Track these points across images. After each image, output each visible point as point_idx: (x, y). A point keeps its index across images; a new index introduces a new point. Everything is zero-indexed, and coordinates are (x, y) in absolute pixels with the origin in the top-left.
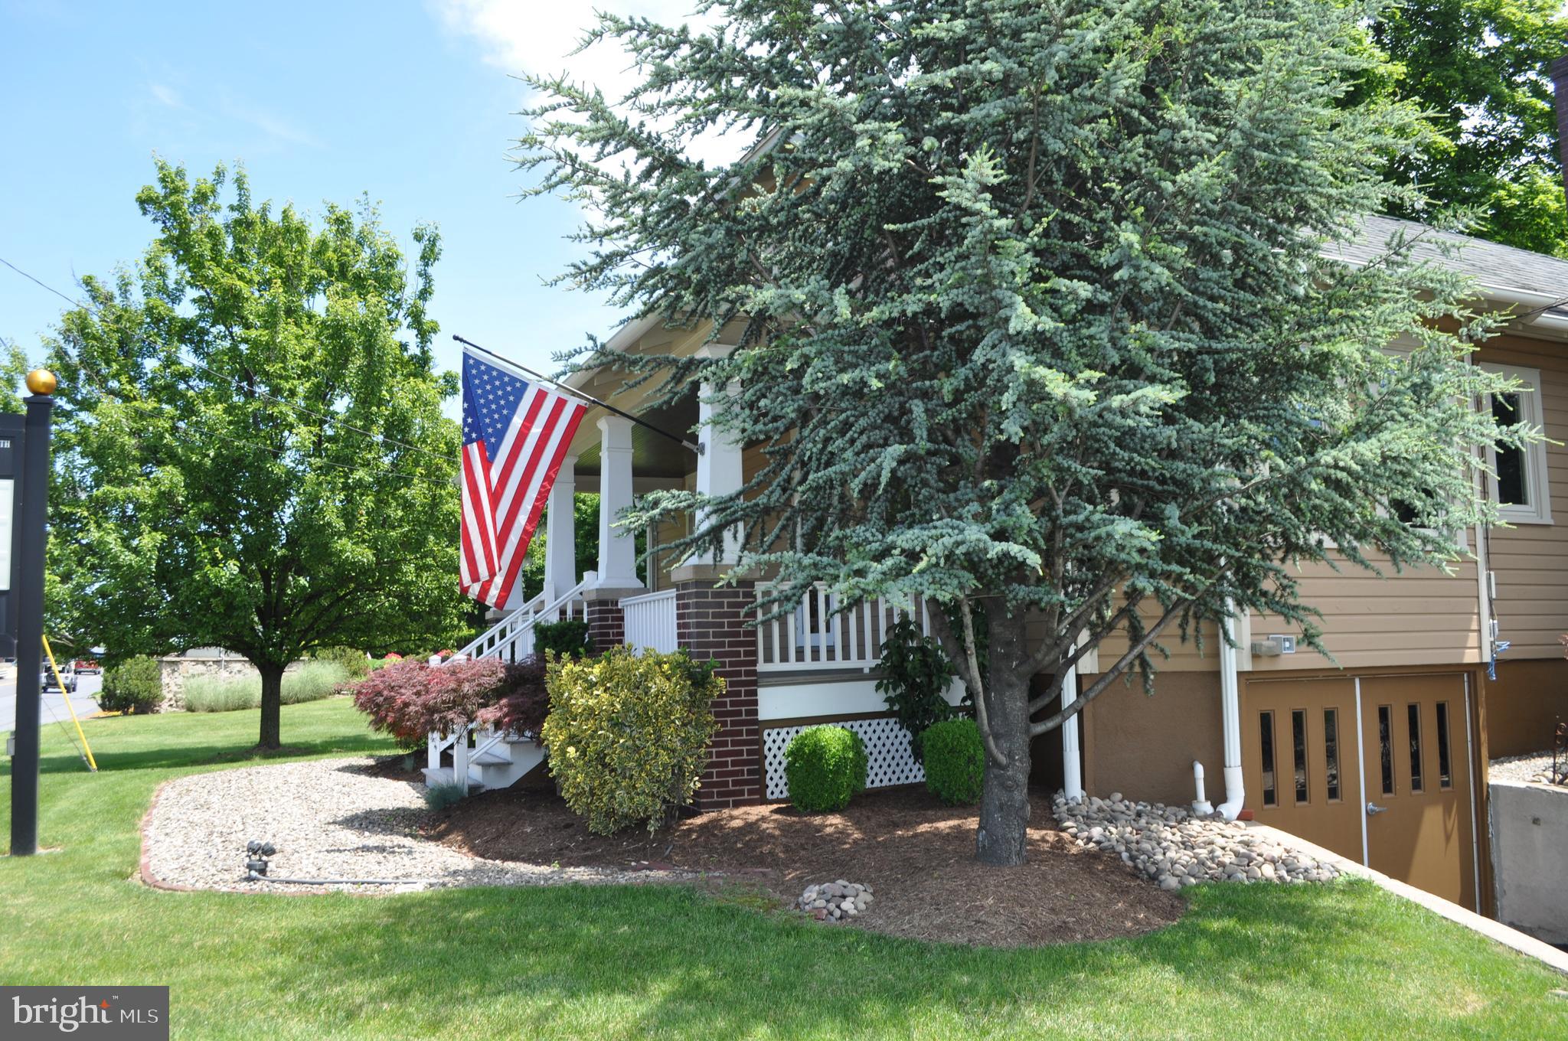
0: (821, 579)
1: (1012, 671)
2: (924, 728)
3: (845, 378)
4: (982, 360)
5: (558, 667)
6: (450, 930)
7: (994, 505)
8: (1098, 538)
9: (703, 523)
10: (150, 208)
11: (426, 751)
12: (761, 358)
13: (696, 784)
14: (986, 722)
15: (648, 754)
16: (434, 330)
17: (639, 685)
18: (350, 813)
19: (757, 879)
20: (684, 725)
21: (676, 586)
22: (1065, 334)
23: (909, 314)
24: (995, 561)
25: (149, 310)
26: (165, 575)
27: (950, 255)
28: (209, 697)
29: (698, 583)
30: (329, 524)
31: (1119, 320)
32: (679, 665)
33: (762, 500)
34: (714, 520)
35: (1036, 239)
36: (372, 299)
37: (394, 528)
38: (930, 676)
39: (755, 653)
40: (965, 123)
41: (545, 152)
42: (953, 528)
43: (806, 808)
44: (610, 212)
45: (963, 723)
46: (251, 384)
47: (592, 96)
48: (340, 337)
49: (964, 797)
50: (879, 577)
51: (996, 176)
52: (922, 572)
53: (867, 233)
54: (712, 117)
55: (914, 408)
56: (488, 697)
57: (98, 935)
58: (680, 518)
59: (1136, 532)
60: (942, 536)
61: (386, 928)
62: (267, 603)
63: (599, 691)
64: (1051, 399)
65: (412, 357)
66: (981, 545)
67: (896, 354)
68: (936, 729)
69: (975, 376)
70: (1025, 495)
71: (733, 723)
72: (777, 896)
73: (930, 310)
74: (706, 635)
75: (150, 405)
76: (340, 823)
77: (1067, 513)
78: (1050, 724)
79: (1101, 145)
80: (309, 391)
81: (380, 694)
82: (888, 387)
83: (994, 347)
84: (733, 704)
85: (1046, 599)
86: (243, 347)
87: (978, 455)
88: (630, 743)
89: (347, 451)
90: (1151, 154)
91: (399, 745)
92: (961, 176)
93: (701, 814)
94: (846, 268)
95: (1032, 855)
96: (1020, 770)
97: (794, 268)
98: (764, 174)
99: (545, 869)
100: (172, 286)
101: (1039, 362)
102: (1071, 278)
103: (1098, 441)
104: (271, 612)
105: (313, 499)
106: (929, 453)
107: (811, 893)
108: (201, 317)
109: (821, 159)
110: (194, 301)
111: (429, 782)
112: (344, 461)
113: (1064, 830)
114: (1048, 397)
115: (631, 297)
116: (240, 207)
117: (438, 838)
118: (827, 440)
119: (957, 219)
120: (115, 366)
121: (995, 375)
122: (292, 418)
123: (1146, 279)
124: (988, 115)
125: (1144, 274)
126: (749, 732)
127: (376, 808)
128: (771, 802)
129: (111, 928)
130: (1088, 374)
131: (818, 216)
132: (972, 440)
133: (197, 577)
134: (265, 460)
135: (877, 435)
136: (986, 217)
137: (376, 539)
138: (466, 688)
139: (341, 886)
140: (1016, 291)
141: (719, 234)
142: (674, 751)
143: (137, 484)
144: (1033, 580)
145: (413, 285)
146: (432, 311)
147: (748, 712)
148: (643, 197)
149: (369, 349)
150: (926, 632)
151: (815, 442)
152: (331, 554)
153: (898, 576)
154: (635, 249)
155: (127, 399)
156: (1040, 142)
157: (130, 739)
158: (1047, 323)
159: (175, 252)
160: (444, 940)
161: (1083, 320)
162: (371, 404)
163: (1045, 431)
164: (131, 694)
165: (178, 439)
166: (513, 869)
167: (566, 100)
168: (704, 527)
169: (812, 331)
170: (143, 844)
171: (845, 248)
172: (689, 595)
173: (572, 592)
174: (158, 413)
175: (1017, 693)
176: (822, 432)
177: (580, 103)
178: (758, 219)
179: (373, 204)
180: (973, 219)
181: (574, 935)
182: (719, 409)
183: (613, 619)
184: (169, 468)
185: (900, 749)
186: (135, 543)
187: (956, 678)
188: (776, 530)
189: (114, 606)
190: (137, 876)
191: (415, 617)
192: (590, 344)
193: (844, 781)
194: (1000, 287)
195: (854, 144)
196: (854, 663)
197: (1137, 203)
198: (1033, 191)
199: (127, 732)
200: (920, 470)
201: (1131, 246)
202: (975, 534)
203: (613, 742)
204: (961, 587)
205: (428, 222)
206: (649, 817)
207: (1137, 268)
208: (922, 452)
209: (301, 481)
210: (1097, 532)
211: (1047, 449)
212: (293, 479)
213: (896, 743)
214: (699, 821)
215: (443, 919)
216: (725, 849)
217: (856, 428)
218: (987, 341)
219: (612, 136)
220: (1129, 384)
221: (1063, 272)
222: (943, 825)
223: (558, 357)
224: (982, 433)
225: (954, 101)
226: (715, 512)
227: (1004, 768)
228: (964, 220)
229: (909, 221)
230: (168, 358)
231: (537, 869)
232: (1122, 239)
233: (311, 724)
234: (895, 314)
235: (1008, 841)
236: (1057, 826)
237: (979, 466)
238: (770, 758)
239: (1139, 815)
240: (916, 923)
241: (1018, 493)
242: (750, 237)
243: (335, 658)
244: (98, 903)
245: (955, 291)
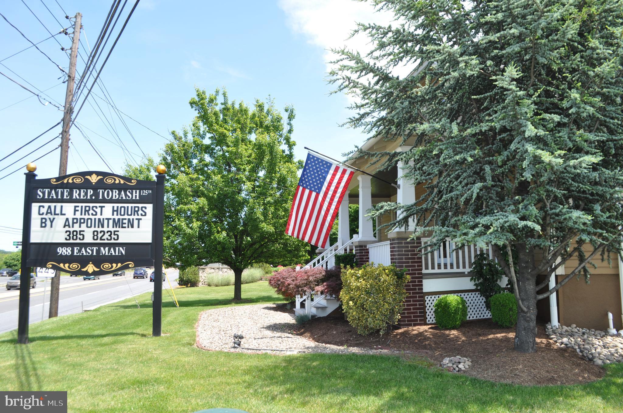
0: (449, 237)
1: (528, 273)
2: (491, 296)
3: (457, 157)
4: (514, 148)
5: (345, 271)
6: (308, 369)
7: (520, 206)
8: (565, 219)
9: (400, 215)
10: (194, 105)
11: (295, 302)
12: (423, 150)
13: (399, 316)
14: (518, 294)
15: (380, 304)
16: (294, 145)
17: (377, 278)
18: (268, 325)
19: (424, 355)
20: (394, 294)
21: (390, 240)
22: (549, 136)
23: (483, 131)
24: (521, 229)
25: (195, 142)
26: (202, 237)
27: (500, 107)
28: (215, 281)
29: (398, 239)
30: (258, 218)
31: (571, 130)
32: (392, 270)
33: (424, 206)
34: (405, 214)
35: (535, 98)
36: (272, 134)
37: (281, 219)
38: (493, 275)
39: (421, 266)
40: (504, 54)
41: (338, 77)
42: (503, 216)
43: (443, 327)
44: (363, 98)
45: (507, 294)
46: (230, 167)
47: (355, 55)
48: (261, 149)
49: (508, 324)
50: (473, 236)
51: (517, 75)
52: (491, 234)
53: (465, 100)
54: (401, 59)
55: (486, 168)
56: (319, 282)
57: (184, 365)
58: (392, 213)
59: (582, 216)
60: (499, 219)
61: (284, 367)
62: (236, 247)
63: (361, 280)
64: (544, 163)
65: (286, 155)
66: (516, 222)
67: (478, 147)
68: (495, 297)
69: (511, 155)
70: (533, 202)
71: (413, 293)
72: (432, 361)
73: (492, 129)
74: (402, 259)
75: (195, 176)
76: (265, 328)
77: (551, 209)
78: (545, 295)
79: (561, 58)
80: (250, 169)
81: (279, 280)
82: (475, 160)
83: (519, 143)
84: (413, 286)
85: (543, 244)
86: (227, 154)
87: (512, 186)
88: (373, 300)
89: (264, 191)
90: (583, 60)
91: (285, 299)
92: (502, 75)
93: (401, 328)
94: (456, 114)
95: (537, 349)
96: (532, 314)
97: (435, 115)
98: (422, 79)
99: (341, 348)
100: (202, 133)
101: (538, 148)
102: (551, 113)
103: (564, 179)
104: (238, 250)
105: (252, 209)
106: (493, 186)
107: (446, 361)
108: (212, 144)
109: (445, 72)
110: (210, 138)
111: (297, 314)
112: (263, 194)
113: (551, 339)
114: (543, 162)
115: (372, 129)
116: (225, 103)
117: (301, 334)
118: (450, 182)
119: (502, 92)
120: (183, 163)
121: (520, 154)
122: (244, 179)
123: (583, 112)
124: (514, 50)
125: (582, 110)
126: (419, 297)
127: (278, 323)
128: (429, 325)
129: (188, 363)
130: (559, 152)
131: (444, 95)
132: (510, 180)
133: (212, 238)
134: (235, 195)
135: (471, 180)
136: (514, 91)
137: (275, 223)
138: (311, 278)
139: (267, 351)
140: (528, 120)
141: (406, 103)
142: (390, 303)
143: (191, 204)
144: (536, 237)
145: (286, 128)
146: (293, 138)
147: (419, 289)
148: (376, 91)
149: (271, 153)
150: (491, 258)
151: (445, 182)
152: (259, 229)
153: (481, 235)
154: (373, 111)
155: (187, 174)
156: (536, 59)
157: (189, 296)
158: (541, 132)
159: (202, 121)
160: (306, 373)
161: (556, 130)
162: (272, 173)
163: (541, 176)
164: (189, 280)
165: (205, 188)
166: (329, 347)
167: (346, 57)
168: (401, 217)
169: (443, 139)
170: (197, 334)
171: (456, 106)
172: (395, 244)
173: (348, 243)
174: (198, 179)
175: (531, 283)
176: (449, 179)
177: (351, 57)
178: (420, 97)
179: (272, 99)
180: (508, 92)
181: (354, 373)
182: (407, 171)
183: (365, 253)
184: (202, 198)
185: (481, 304)
186: (191, 225)
187: (504, 276)
188: (430, 218)
189: (184, 248)
190: (195, 345)
191: (290, 252)
192: (356, 149)
193: (458, 317)
194: (521, 118)
195: (459, 66)
196: (461, 270)
197: (578, 80)
198: (533, 78)
199: (188, 293)
200: (489, 193)
201: (576, 99)
202: (513, 218)
203: (367, 300)
204: (507, 239)
205: (289, 105)
206: (381, 329)
207: (579, 108)
208: (490, 186)
209: (248, 203)
210: (565, 216)
211: (542, 184)
212: (245, 202)
213: (479, 302)
214: (400, 331)
215: (305, 364)
216: (411, 342)
217: (462, 177)
218: (516, 140)
219: (364, 69)
220: (577, 155)
221: (547, 111)
222: (499, 335)
223: (345, 155)
224: (514, 178)
225: (499, 45)
226: (405, 211)
227: (526, 313)
228: (505, 93)
229: (482, 94)
230: (201, 159)
231: (339, 348)
232: (572, 96)
233: (252, 291)
234: (477, 131)
235: (528, 343)
236: (548, 337)
237: (513, 190)
238: (428, 307)
239: (584, 333)
240: (490, 374)
241: (530, 201)
242: (418, 104)
243: (260, 267)
244: (183, 354)
245: (502, 121)
